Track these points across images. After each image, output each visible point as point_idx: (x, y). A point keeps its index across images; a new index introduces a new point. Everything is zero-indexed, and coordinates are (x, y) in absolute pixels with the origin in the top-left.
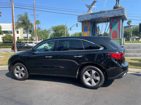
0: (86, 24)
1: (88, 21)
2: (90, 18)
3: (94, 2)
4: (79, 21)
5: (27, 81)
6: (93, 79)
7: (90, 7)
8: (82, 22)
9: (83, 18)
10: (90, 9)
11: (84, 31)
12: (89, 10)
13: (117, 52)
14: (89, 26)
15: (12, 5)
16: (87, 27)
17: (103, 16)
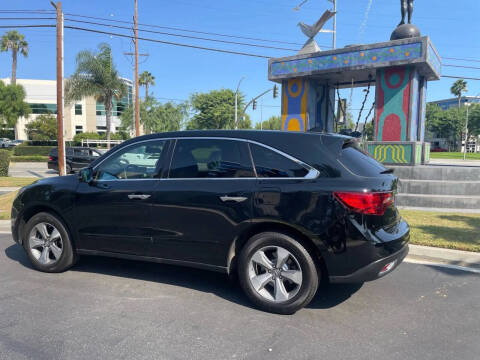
0: (295, 88)
1: (304, 79)
2: (310, 67)
3: (327, 15)
4: (273, 77)
5: (70, 275)
6: (282, 277)
7: (311, 33)
8: (284, 82)
9: (284, 69)
10: (312, 38)
11: (289, 113)
12: (309, 42)
13: (364, 187)
14: (307, 98)
15: (58, 19)
16: (299, 99)
17: (353, 64)
